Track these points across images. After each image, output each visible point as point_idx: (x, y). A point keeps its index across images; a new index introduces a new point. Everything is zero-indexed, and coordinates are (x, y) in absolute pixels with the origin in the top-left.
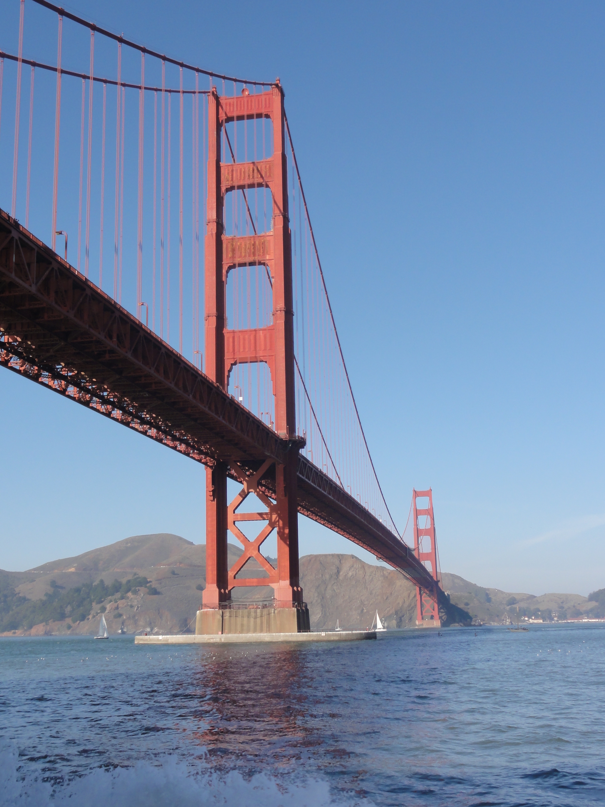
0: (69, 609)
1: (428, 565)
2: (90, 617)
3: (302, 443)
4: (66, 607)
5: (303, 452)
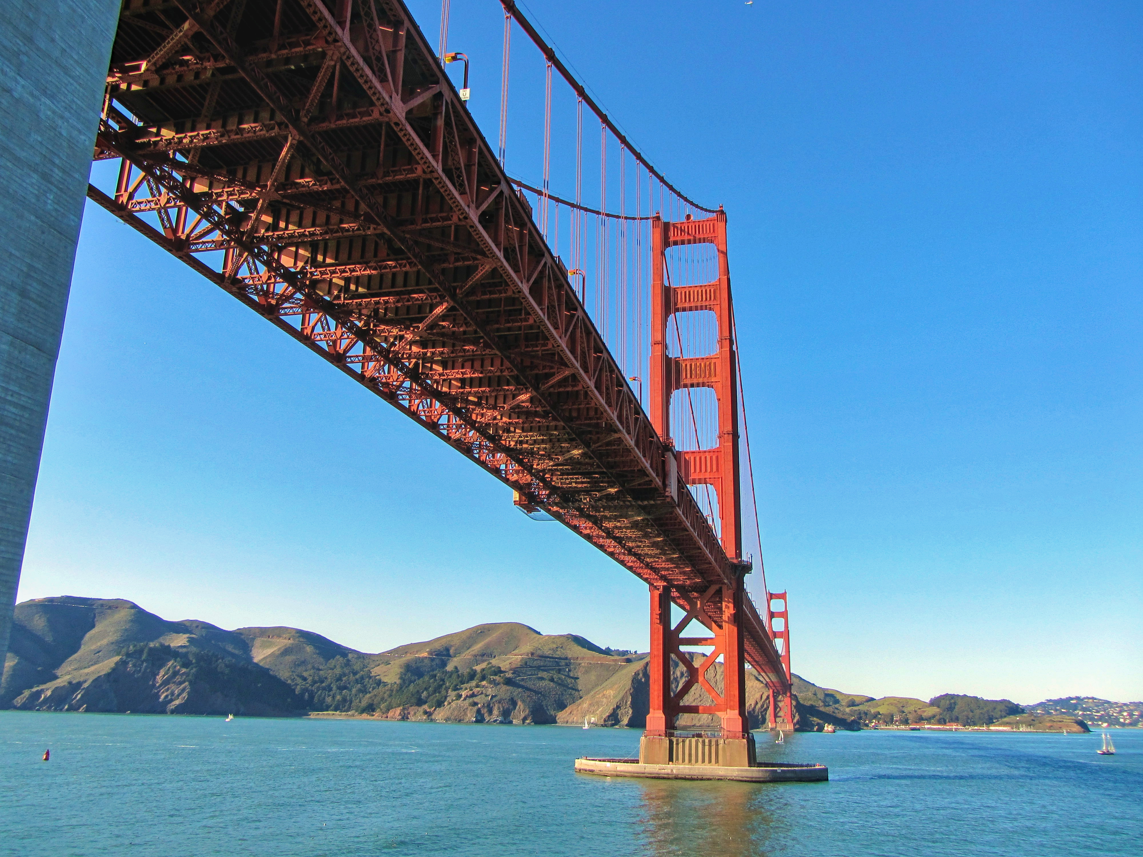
0: (424, 694)
2: (446, 703)
4: (423, 692)
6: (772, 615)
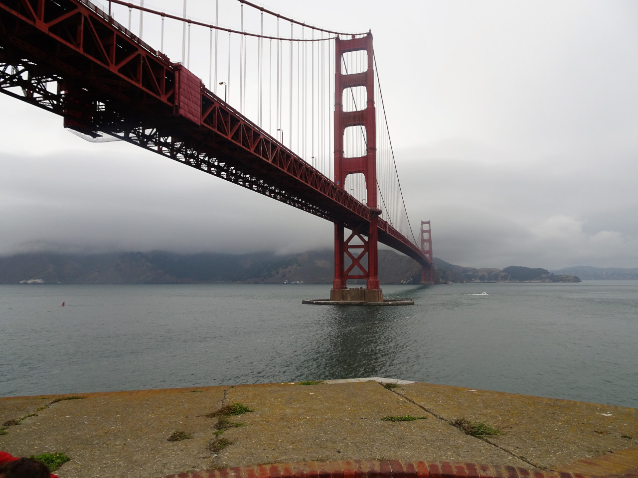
1: (427, 255)
3: (380, 212)
5: (379, 216)
6: (423, 232)
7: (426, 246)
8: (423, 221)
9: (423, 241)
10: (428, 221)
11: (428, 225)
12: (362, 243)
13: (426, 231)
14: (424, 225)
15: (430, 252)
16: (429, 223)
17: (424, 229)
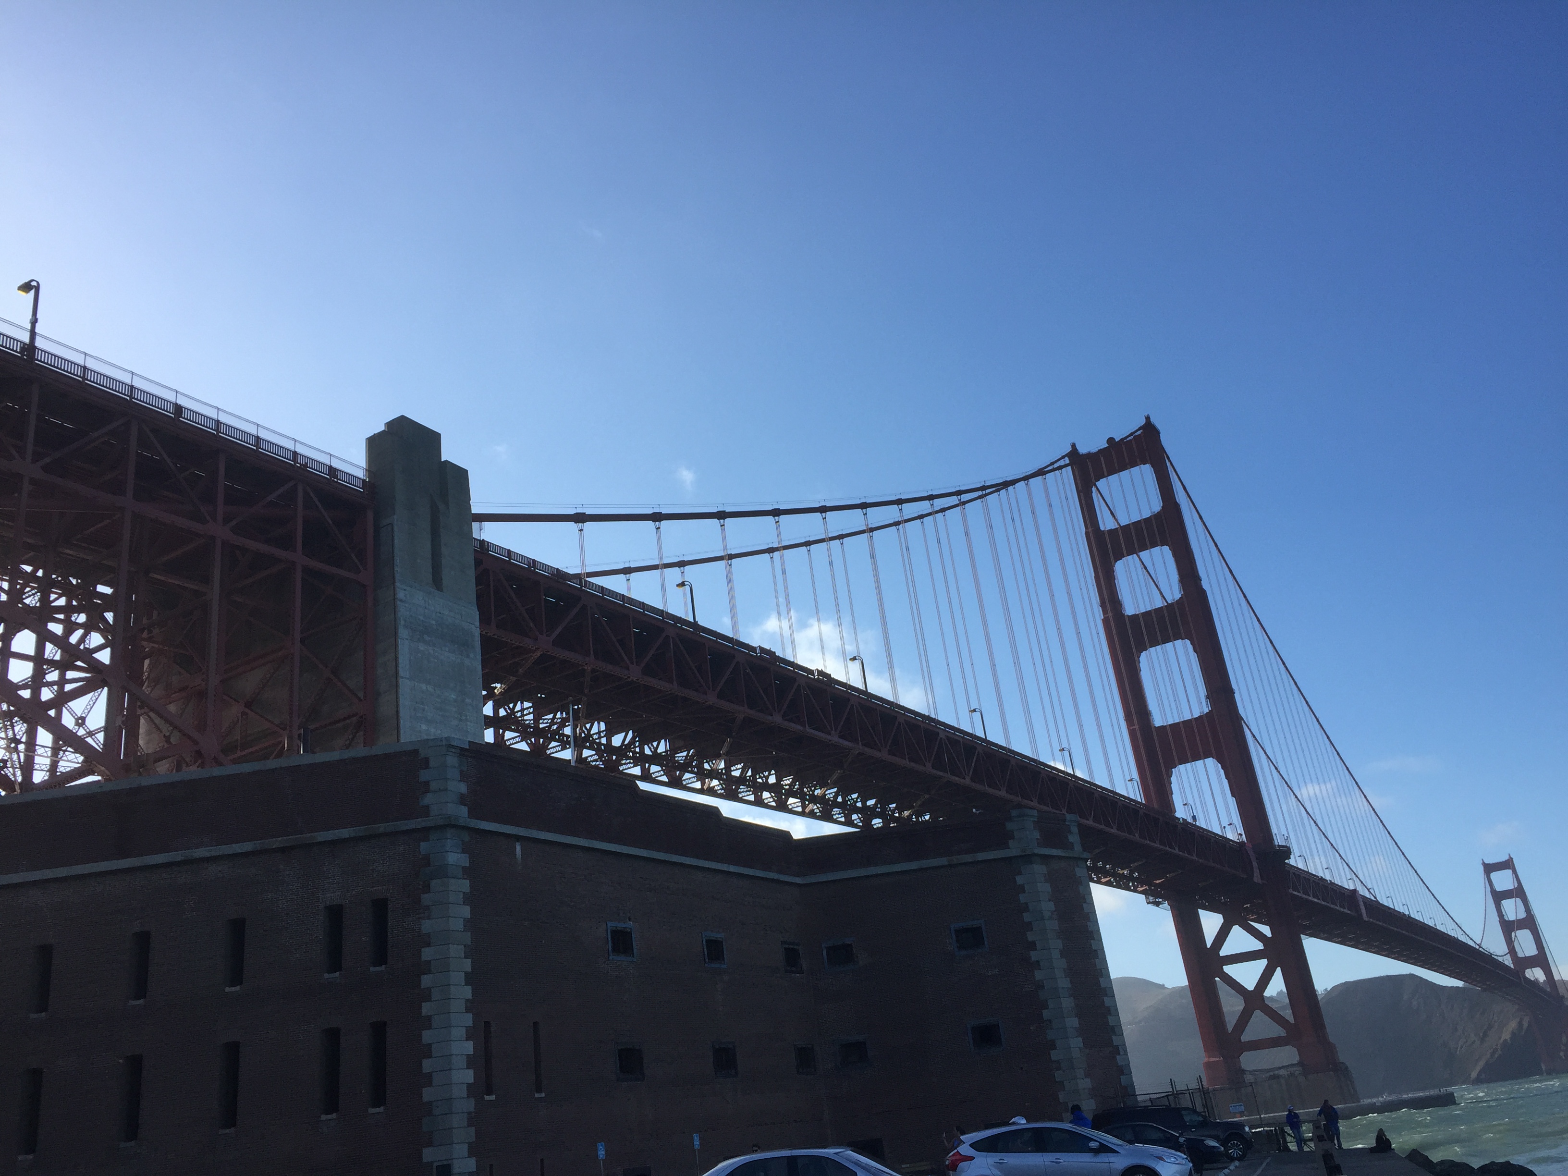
3: (1286, 851)
5: (1291, 861)
6: (1499, 897)
7: (1525, 945)
8: (1486, 862)
9: (1508, 928)
10: (1504, 858)
11: (1508, 872)
12: (1258, 946)
13: (1507, 894)
14: (1494, 876)
15: (1541, 960)
16: (1508, 864)
17: (1499, 888)
